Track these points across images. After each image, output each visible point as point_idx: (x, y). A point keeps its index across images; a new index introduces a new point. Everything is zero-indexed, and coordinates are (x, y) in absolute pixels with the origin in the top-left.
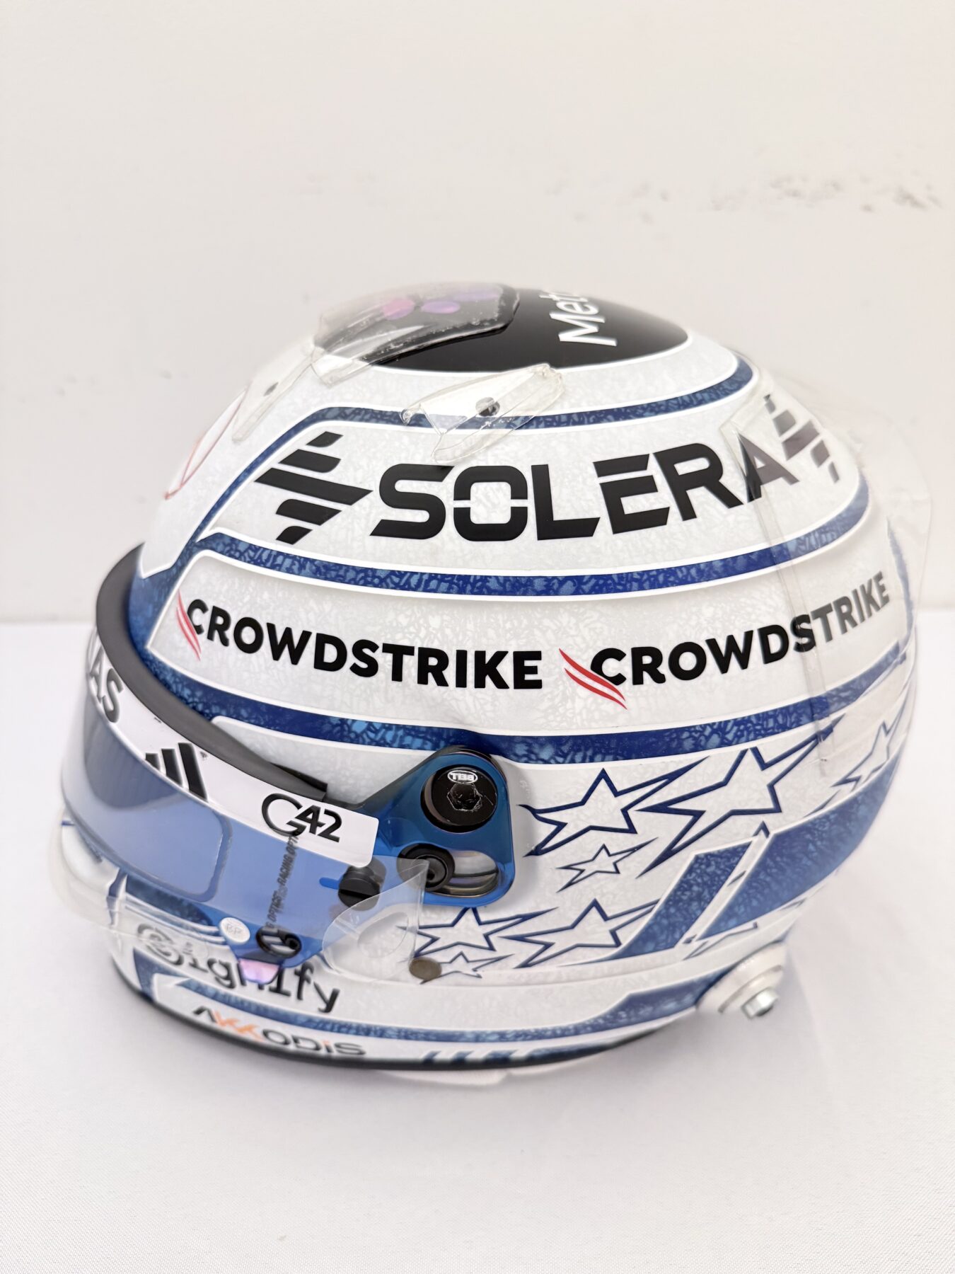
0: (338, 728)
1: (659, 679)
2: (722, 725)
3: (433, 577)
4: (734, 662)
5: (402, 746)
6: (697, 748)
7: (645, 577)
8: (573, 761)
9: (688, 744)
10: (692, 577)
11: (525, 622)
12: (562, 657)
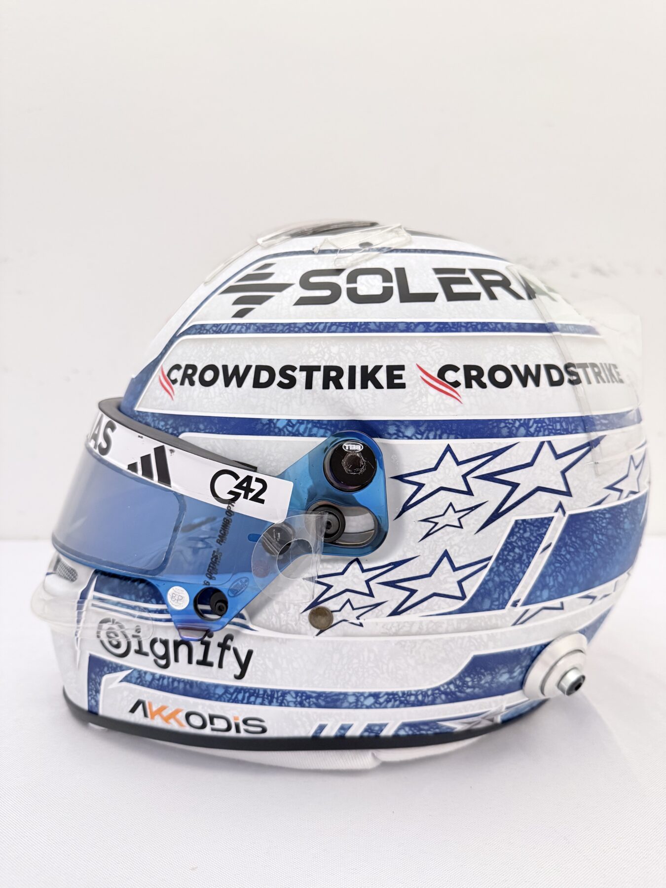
0: (267, 426)
1: (483, 386)
2: (526, 422)
3: (333, 324)
4: (530, 382)
5: (310, 435)
6: (510, 435)
7: (469, 325)
8: (428, 438)
9: (505, 431)
10: (498, 328)
11: (393, 347)
12: (418, 369)
